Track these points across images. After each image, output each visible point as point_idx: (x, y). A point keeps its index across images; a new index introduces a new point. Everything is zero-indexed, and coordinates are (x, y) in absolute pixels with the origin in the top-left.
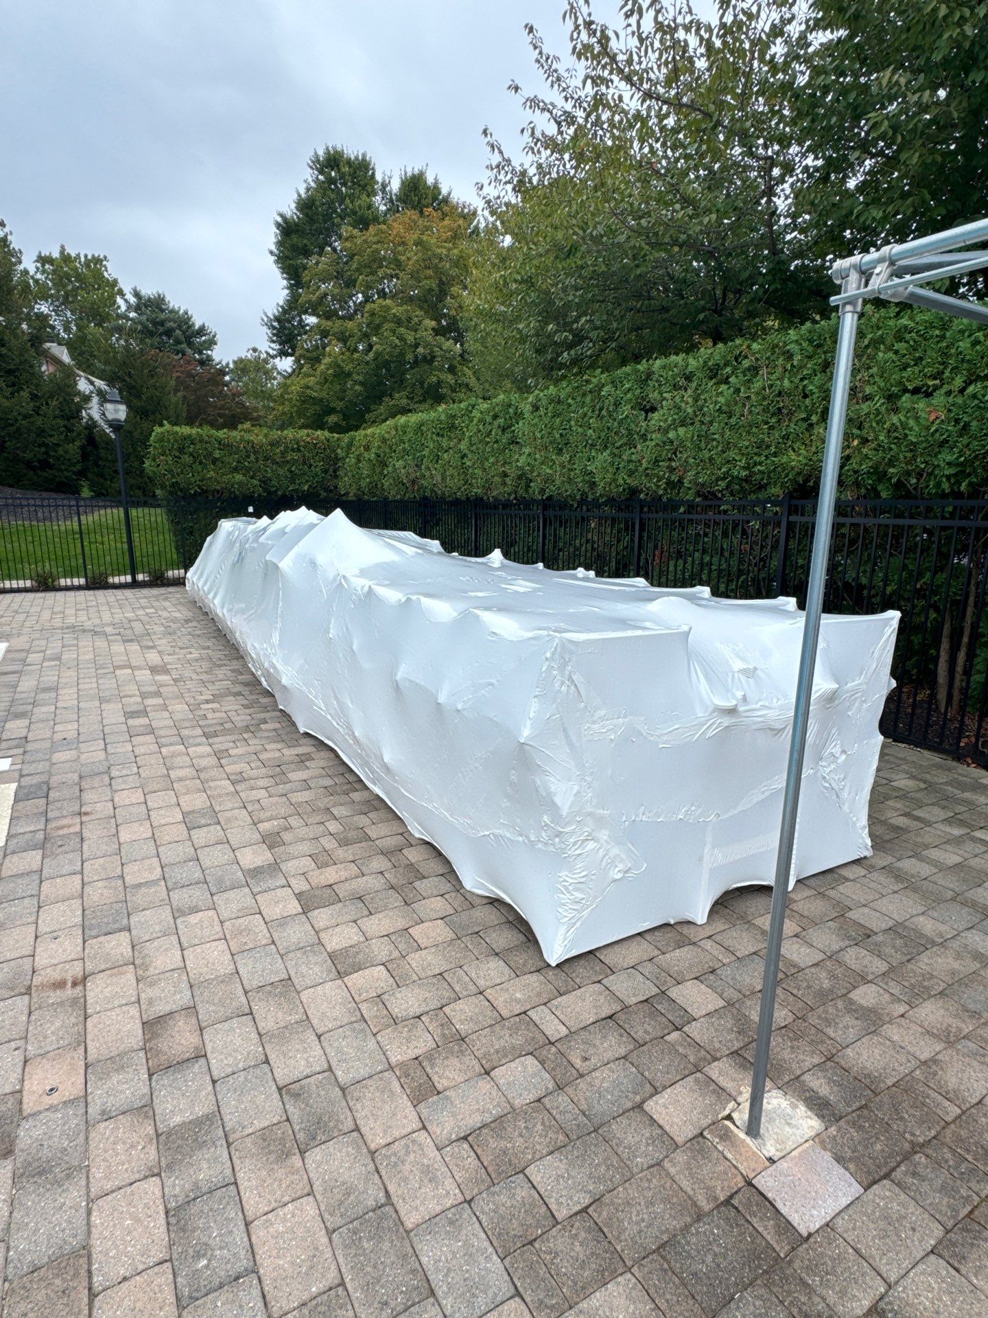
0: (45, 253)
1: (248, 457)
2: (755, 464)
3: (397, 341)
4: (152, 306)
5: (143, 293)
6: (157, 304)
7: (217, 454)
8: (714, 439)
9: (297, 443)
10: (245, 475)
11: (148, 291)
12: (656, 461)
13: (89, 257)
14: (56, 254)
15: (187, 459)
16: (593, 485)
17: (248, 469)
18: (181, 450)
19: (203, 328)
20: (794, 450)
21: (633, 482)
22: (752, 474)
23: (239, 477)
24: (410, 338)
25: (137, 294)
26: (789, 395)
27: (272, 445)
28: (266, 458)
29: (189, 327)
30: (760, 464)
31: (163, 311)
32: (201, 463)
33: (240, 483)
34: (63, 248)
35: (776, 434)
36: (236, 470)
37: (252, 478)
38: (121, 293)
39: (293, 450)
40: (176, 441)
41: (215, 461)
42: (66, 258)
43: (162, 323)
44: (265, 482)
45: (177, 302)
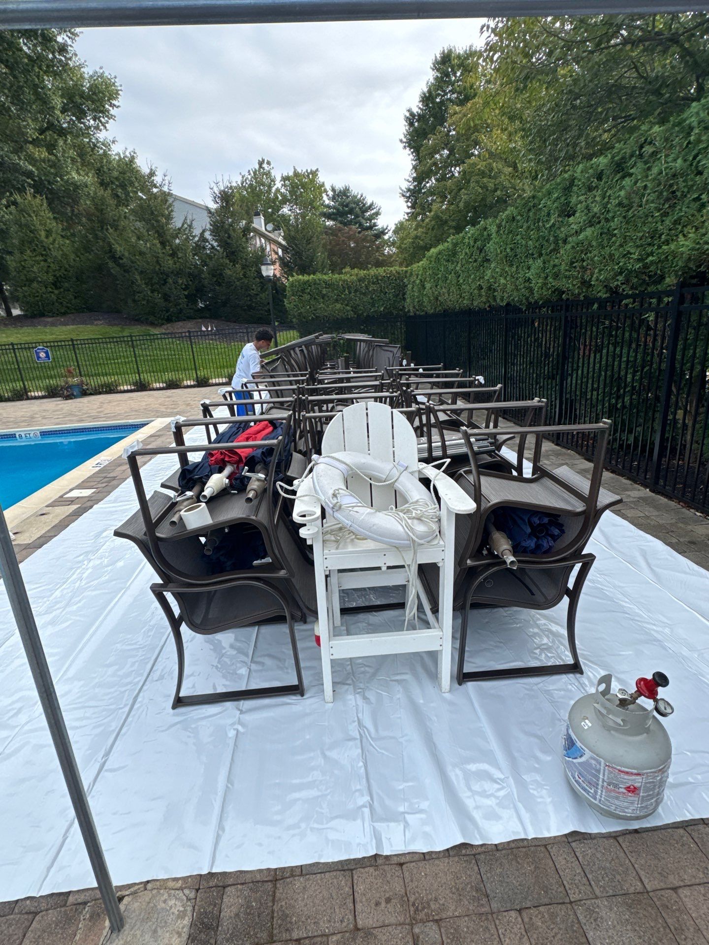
0: (285, 174)
1: (344, 291)
2: (648, 255)
3: (480, 190)
4: (342, 195)
5: (337, 188)
6: (345, 193)
7: (324, 291)
8: (615, 235)
9: (377, 278)
10: (342, 304)
11: (339, 186)
12: (572, 263)
13: (309, 171)
14: (291, 174)
15: (307, 297)
16: (531, 290)
17: (344, 300)
18: (303, 291)
19: (372, 204)
20: (684, 236)
21: (556, 284)
22: (646, 266)
23: (338, 306)
24: (491, 186)
25: (333, 190)
26: (682, 175)
27: (359, 281)
28: (356, 291)
29: (364, 205)
30: (652, 254)
31: (348, 197)
32: (315, 298)
33: (339, 310)
34: (295, 170)
35: (668, 221)
36: (337, 301)
37: (347, 305)
38: (326, 191)
39: (373, 283)
40: (300, 286)
41: (323, 297)
42: (296, 174)
43: (347, 206)
44: (355, 309)
45: (355, 191)
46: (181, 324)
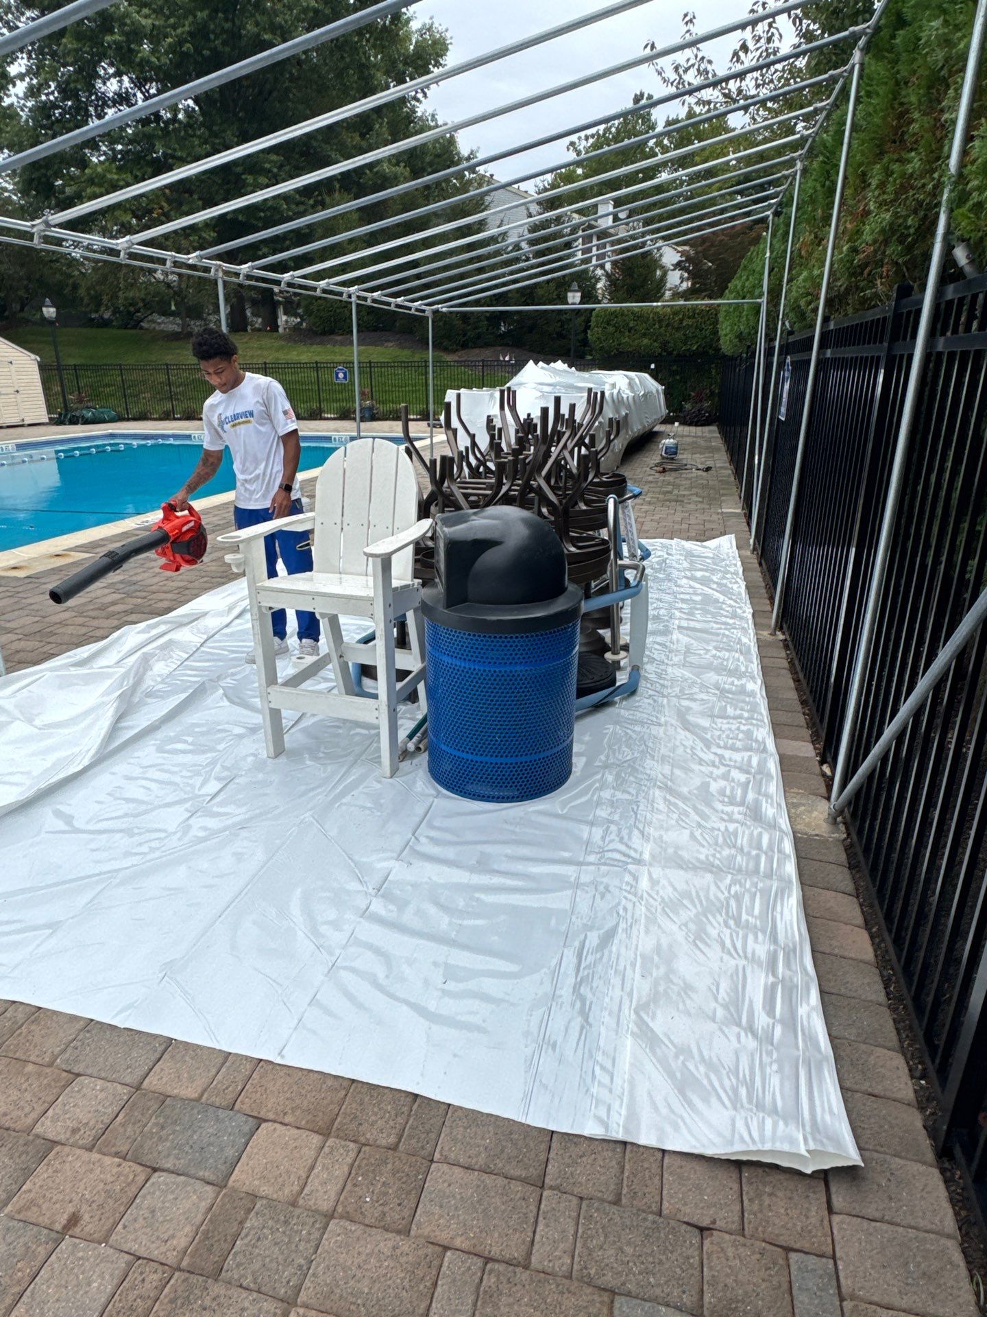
1: (654, 325)
10: (650, 339)
15: (611, 329)
17: (653, 335)
23: (646, 341)
28: (667, 325)
32: (620, 332)
36: (644, 335)
39: (689, 317)
41: (630, 330)
44: (664, 345)
46: (477, 351)
